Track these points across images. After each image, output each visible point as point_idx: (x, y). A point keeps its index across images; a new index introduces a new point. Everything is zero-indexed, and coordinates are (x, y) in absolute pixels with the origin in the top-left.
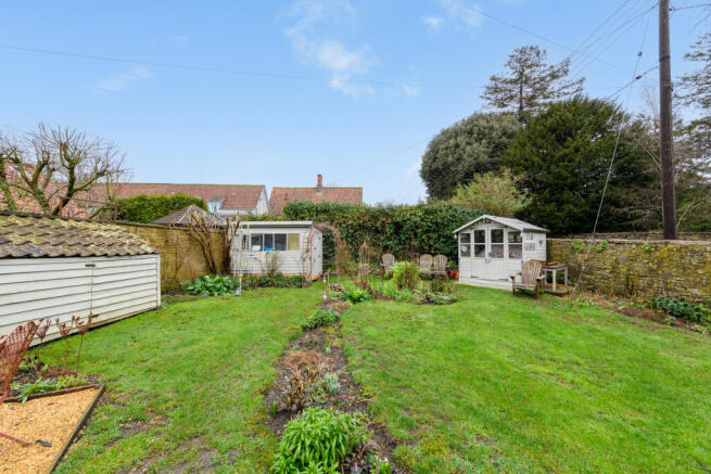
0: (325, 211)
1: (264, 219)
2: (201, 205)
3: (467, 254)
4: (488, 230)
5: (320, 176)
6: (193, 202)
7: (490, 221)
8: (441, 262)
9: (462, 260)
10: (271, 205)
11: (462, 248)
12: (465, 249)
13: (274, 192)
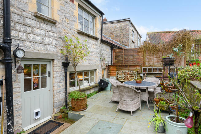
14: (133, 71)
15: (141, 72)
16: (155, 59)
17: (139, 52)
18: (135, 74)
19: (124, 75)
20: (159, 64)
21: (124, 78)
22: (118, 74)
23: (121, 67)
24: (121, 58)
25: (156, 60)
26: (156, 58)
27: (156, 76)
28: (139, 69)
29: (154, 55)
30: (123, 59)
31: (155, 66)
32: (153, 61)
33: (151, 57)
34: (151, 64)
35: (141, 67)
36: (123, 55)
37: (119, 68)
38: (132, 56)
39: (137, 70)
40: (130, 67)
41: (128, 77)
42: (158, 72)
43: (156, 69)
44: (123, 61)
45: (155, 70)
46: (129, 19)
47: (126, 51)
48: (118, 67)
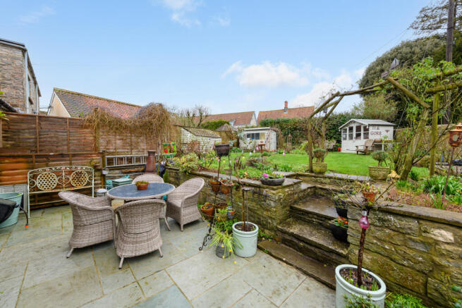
0: (278, 123)
1: (252, 127)
2: (228, 123)
3: (345, 139)
4: (354, 126)
5: (286, 102)
6: (225, 122)
7: (355, 122)
8: (333, 143)
9: (343, 142)
10: (257, 121)
11: (343, 136)
12: (344, 136)
13: (260, 115)
14: (84, 165)
15: (104, 166)
16: (118, 142)
17: (86, 127)
18: (87, 172)
19: (58, 176)
20: (126, 150)
21: (58, 184)
22: (35, 177)
23: (45, 159)
24: (27, 135)
25: (121, 144)
26: (119, 140)
27: (123, 171)
28: (98, 161)
29: (115, 136)
30: (36, 138)
31: (118, 153)
32: (114, 145)
33: (111, 138)
34: (112, 151)
35: (103, 157)
36: (35, 128)
37: (36, 162)
38: (65, 134)
39: (93, 163)
40: (73, 158)
41: (71, 179)
42: (125, 164)
43: (121, 159)
44: (36, 143)
45: (119, 162)
46: (24, 46)
47: (45, 121)
48: (34, 159)
